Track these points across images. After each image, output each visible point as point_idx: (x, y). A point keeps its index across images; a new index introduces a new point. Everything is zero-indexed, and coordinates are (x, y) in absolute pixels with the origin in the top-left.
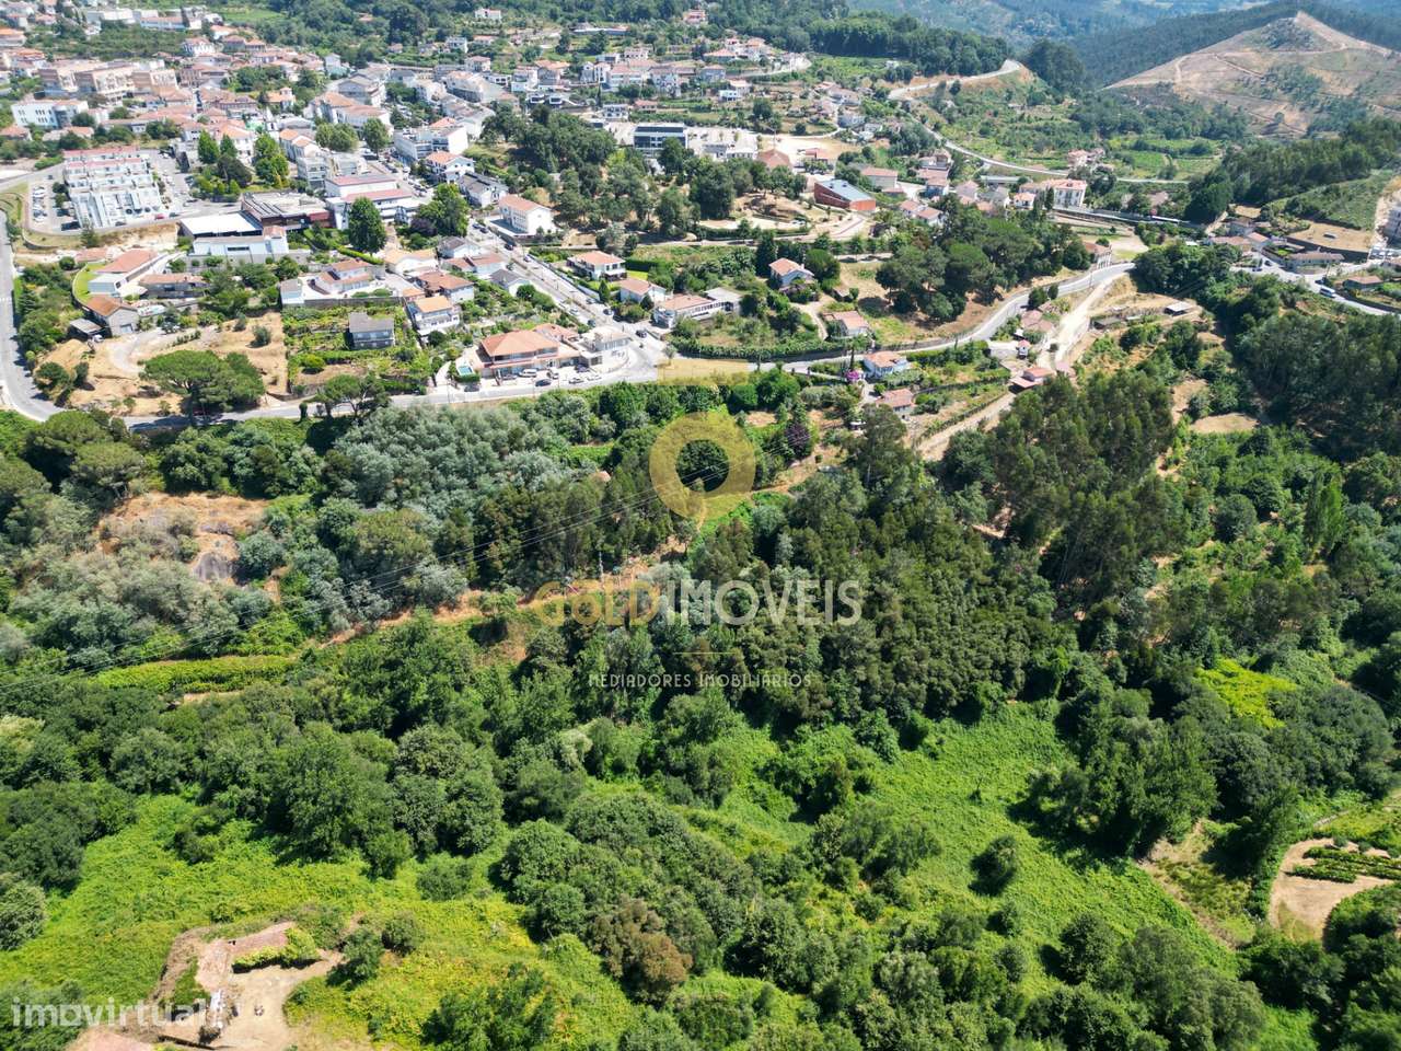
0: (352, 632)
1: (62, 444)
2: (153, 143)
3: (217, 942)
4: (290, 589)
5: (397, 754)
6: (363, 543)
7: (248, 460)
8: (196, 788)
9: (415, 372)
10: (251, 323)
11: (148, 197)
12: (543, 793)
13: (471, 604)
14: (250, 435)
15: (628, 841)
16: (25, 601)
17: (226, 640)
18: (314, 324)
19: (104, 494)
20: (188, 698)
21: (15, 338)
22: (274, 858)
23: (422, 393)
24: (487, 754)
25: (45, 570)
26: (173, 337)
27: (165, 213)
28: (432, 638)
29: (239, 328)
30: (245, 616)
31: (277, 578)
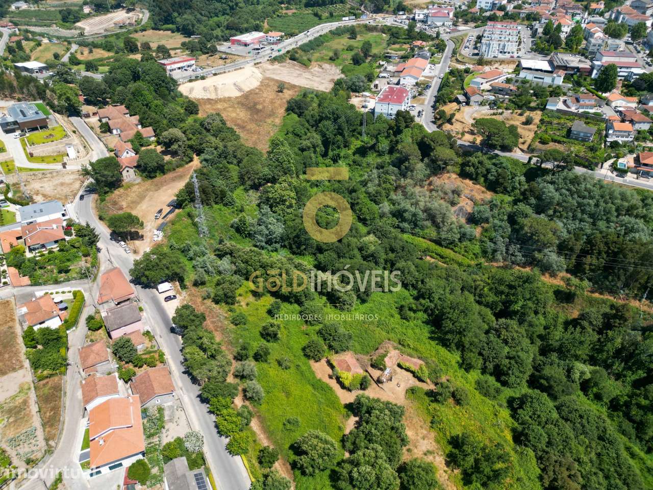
0: (502, 264)
1: (432, 143)
2: (526, 22)
3: (397, 351)
4: (486, 234)
5: (494, 324)
6: (526, 228)
7: (495, 173)
8: (415, 292)
9: (594, 158)
10: (527, 113)
11: (512, 47)
12: (552, 383)
13: (562, 279)
14: (502, 163)
15: (584, 433)
16: (394, 197)
17: (451, 243)
18: (555, 121)
19: (437, 168)
20: (428, 258)
21: (435, 97)
22: (429, 335)
23: (592, 170)
24: (534, 350)
25: (405, 188)
26: (492, 112)
27: (515, 55)
28: (535, 285)
29: (521, 115)
30: (463, 237)
31: (483, 227)
